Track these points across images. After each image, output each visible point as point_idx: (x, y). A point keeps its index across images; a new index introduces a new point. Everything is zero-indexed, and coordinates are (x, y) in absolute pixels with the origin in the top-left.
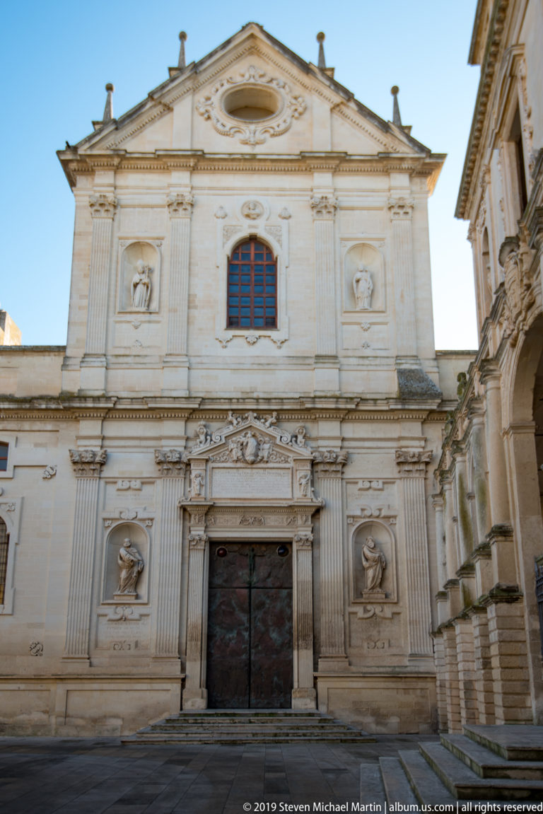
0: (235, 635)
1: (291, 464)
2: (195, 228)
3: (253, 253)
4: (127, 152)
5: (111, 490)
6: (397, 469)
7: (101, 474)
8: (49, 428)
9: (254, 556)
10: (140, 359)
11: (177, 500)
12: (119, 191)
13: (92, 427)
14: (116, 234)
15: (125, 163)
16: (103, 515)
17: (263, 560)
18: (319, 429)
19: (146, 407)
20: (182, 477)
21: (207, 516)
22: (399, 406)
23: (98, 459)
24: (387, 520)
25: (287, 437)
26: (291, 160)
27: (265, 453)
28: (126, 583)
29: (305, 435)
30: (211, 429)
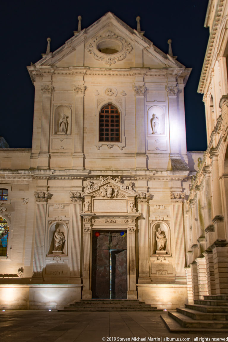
0: (103, 269)
1: (127, 198)
2: (85, 100)
3: (110, 110)
4: (57, 67)
5: (51, 209)
6: (171, 200)
7: (47, 202)
8: (25, 183)
9: (111, 236)
10: (63, 154)
11: (79, 213)
12: (54, 84)
13: (43, 183)
14: (53, 102)
15: (56, 72)
16: (48, 219)
17: (115, 238)
18: (138, 183)
19: (65, 174)
20: (81, 203)
21: (91, 219)
22: (172, 174)
23: (46, 196)
24: (166, 221)
25: (125, 187)
26: (126, 71)
27: (116, 193)
28: (58, 247)
29: (133, 185)
30: (93, 183)
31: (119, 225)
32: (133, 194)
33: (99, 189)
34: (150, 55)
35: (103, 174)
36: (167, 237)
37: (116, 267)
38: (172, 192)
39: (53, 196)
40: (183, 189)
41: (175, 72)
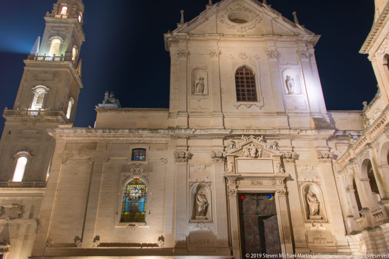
0: (253, 237)
2: (220, 63)
3: (244, 72)
4: (193, 34)
5: (192, 169)
6: (318, 160)
7: (187, 162)
8: (164, 142)
9: (258, 200)
10: (201, 113)
11: (222, 173)
12: (189, 49)
13: (183, 142)
14: (188, 65)
15: (191, 38)
16: (189, 180)
17: (262, 201)
18: (281, 143)
19: (206, 133)
20: (223, 163)
21: (236, 180)
22: (317, 133)
23: (186, 156)
24: (316, 183)
25: (269, 146)
26: (258, 38)
27: (259, 153)
28: (201, 212)
29: (277, 145)
30: (235, 143)
31: (266, 187)
32: (278, 153)
33: (242, 149)
34: (279, 25)
35: (244, 133)
36: (319, 200)
37: (265, 235)
38: (319, 152)
39: (193, 156)
40: (330, 148)
41: (305, 38)
